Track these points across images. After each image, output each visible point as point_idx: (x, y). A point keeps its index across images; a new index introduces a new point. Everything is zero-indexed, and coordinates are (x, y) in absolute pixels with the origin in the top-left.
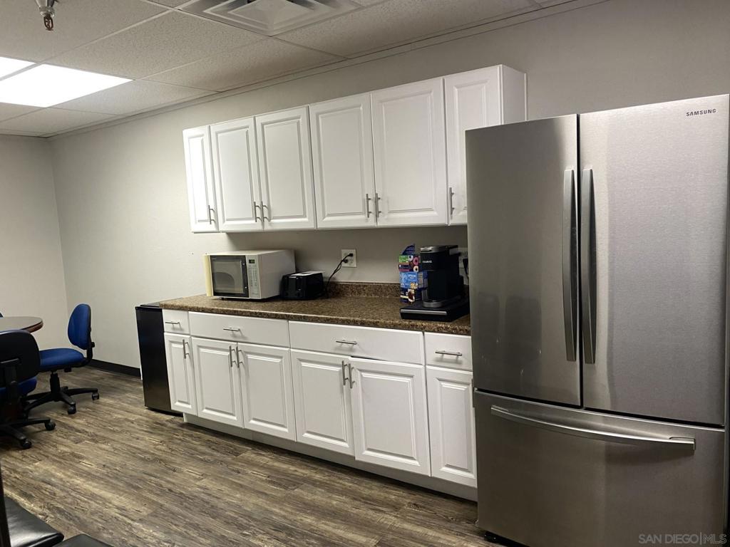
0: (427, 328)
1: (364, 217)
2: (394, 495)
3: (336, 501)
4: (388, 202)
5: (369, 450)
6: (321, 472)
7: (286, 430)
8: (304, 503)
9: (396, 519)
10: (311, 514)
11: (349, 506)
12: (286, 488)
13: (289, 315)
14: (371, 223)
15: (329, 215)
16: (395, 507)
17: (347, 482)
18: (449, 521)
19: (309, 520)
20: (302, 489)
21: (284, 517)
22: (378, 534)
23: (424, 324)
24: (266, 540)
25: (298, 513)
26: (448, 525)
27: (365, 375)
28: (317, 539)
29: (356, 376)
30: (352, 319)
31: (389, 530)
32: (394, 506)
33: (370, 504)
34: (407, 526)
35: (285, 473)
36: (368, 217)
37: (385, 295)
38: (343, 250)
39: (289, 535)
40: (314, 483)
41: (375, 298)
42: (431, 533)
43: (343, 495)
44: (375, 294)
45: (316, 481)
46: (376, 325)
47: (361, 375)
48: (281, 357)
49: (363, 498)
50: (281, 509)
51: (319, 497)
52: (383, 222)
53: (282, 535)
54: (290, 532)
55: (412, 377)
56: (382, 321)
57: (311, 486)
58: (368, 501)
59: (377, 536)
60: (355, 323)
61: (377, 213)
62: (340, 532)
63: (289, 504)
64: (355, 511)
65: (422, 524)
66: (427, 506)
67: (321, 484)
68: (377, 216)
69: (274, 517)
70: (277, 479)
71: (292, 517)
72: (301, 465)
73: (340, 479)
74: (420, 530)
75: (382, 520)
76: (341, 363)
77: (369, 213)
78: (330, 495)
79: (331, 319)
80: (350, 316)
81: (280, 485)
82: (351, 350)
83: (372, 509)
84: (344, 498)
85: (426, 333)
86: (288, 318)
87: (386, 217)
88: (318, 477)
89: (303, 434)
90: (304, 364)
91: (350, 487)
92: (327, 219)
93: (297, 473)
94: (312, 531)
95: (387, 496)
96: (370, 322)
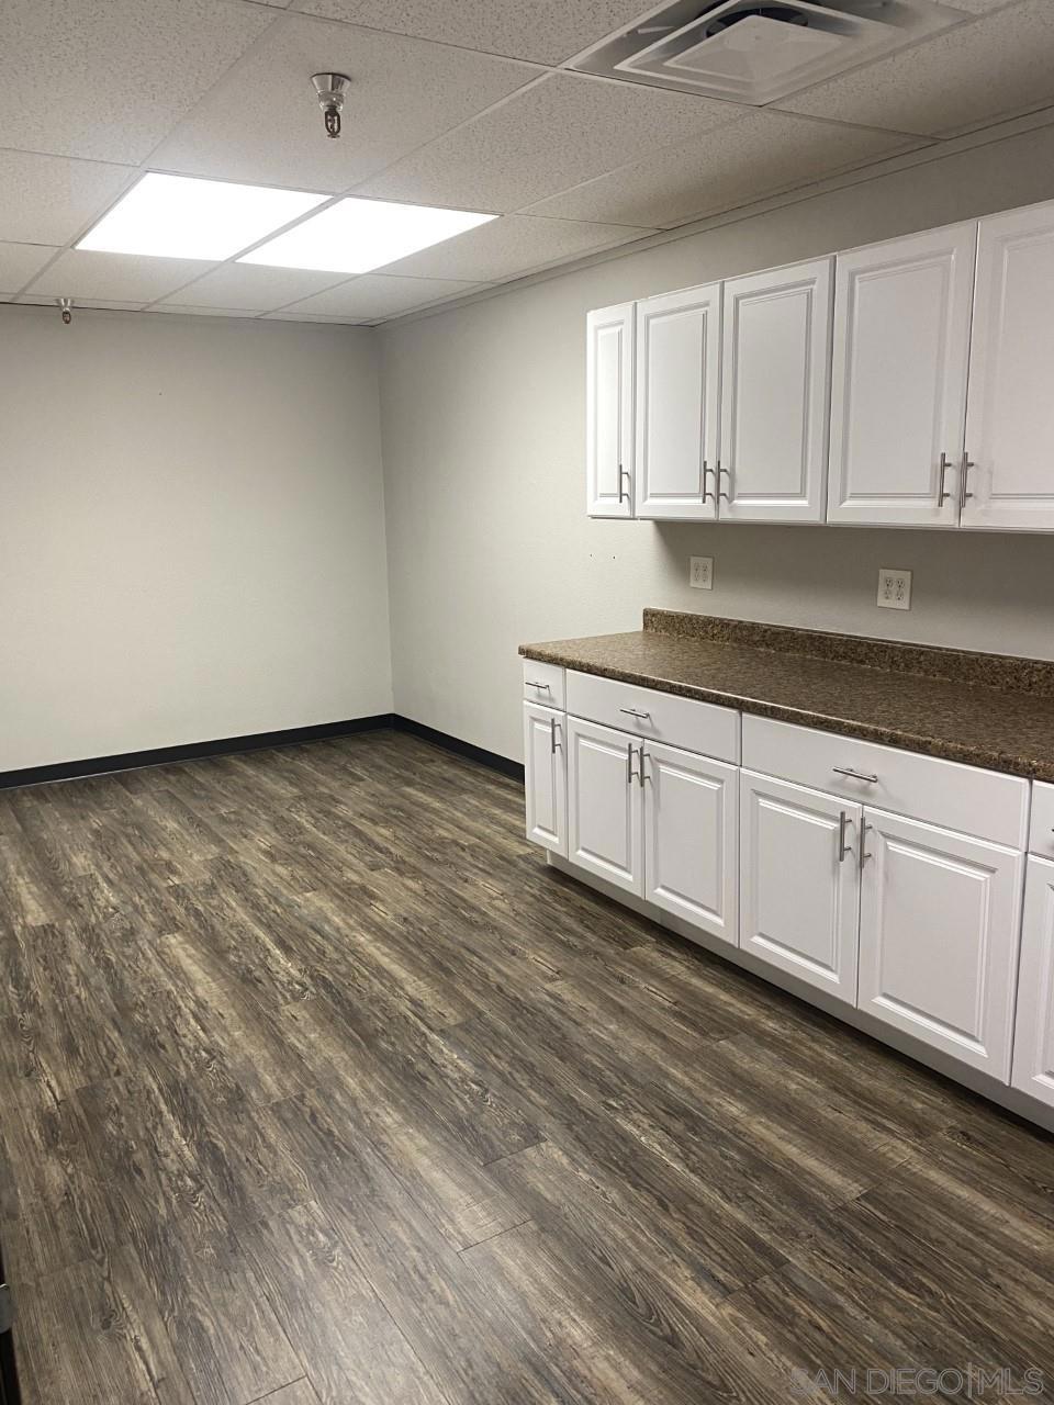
0: (1040, 773)
1: (932, 503)
2: (921, 1101)
3: (796, 1083)
4: (991, 473)
5: (886, 996)
6: (780, 1018)
7: (720, 921)
8: (734, 1074)
9: (913, 1153)
10: (740, 1098)
11: (821, 1102)
12: (704, 1034)
13: (743, 701)
14: (946, 518)
15: (854, 496)
16: (919, 1129)
17: (828, 1052)
18: (1036, 1192)
19: (734, 1109)
20: (734, 1043)
21: (688, 1090)
22: (869, 1176)
23: (1034, 763)
24: (646, 1127)
25: (716, 1089)
26: (1032, 1199)
27: (893, 846)
28: (740, 1150)
29: (874, 844)
30: (872, 727)
31: (895, 1174)
32: (917, 1127)
33: (865, 1108)
34: (934, 1175)
35: (707, 1002)
36: (940, 504)
37: (967, 678)
38: (881, 571)
39: (691, 1129)
40: (761, 1037)
41: (941, 683)
42: (987, 1206)
43: (814, 1076)
44: (944, 674)
45: (764, 1032)
46: (923, 748)
47: (887, 846)
48: (721, 781)
49: (854, 1092)
50: (686, 1073)
51: (762, 1066)
52: (975, 518)
53: (678, 1126)
54: (694, 1123)
55: (993, 871)
56: (938, 741)
57: (752, 1040)
58: (865, 1102)
59: (865, 1180)
60: (877, 738)
61: (964, 496)
62: (792, 1151)
63: (703, 1066)
64: (832, 1115)
65: (971, 1181)
66: (994, 1147)
67: (773, 1042)
68: (961, 505)
69: (669, 1086)
70: (691, 1011)
71: (703, 1095)
72: (741, 994)
73: (814, 1040)
74: (964, 1193)
75: (884, 1149)
76: (839, 816)
77: (943, 495)
78: (788, 1069)
79: (826, 720)
80: (870, 720)
81: (693, 1025)
82: (865, 791)
83: (866, 1120)
84: (813, 1082)
85: (1035, 782)
86: (742, 707)
87: (983, 507)
88: (770, 1025)
89: (752, 937)
90: (763, 803)
91: (832, 1062)
92: (848, 503)
93: (731, 1009)
94: (737, 1133)
95: (906, 1099)
96: (911, 740)
